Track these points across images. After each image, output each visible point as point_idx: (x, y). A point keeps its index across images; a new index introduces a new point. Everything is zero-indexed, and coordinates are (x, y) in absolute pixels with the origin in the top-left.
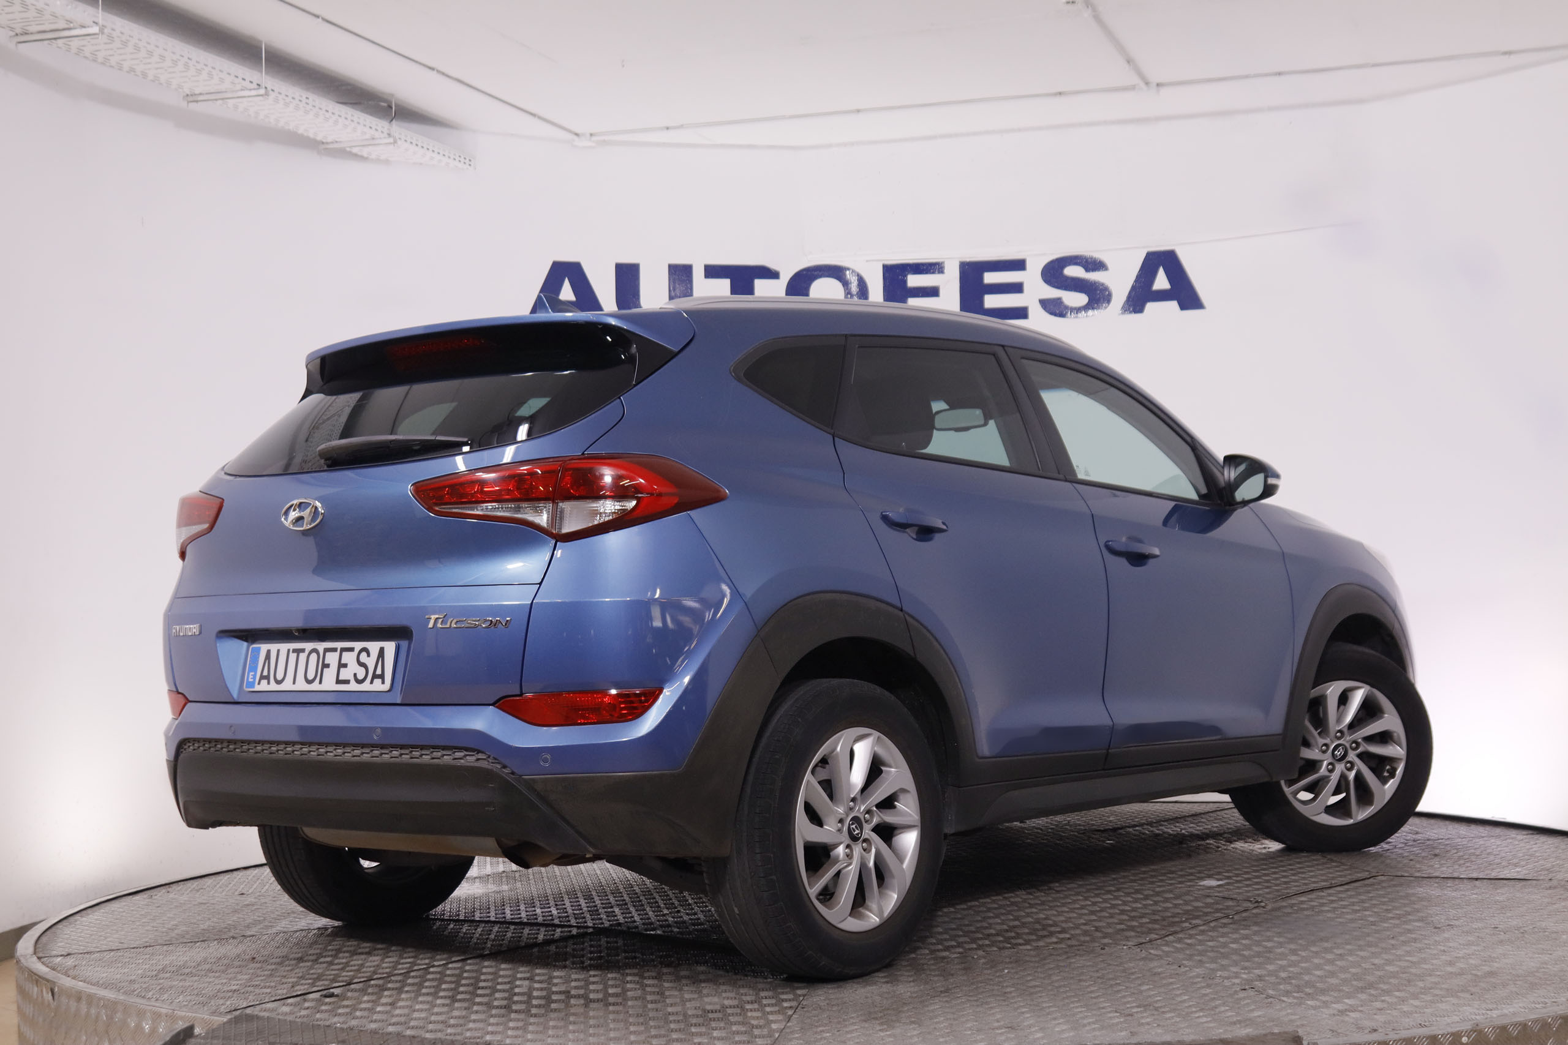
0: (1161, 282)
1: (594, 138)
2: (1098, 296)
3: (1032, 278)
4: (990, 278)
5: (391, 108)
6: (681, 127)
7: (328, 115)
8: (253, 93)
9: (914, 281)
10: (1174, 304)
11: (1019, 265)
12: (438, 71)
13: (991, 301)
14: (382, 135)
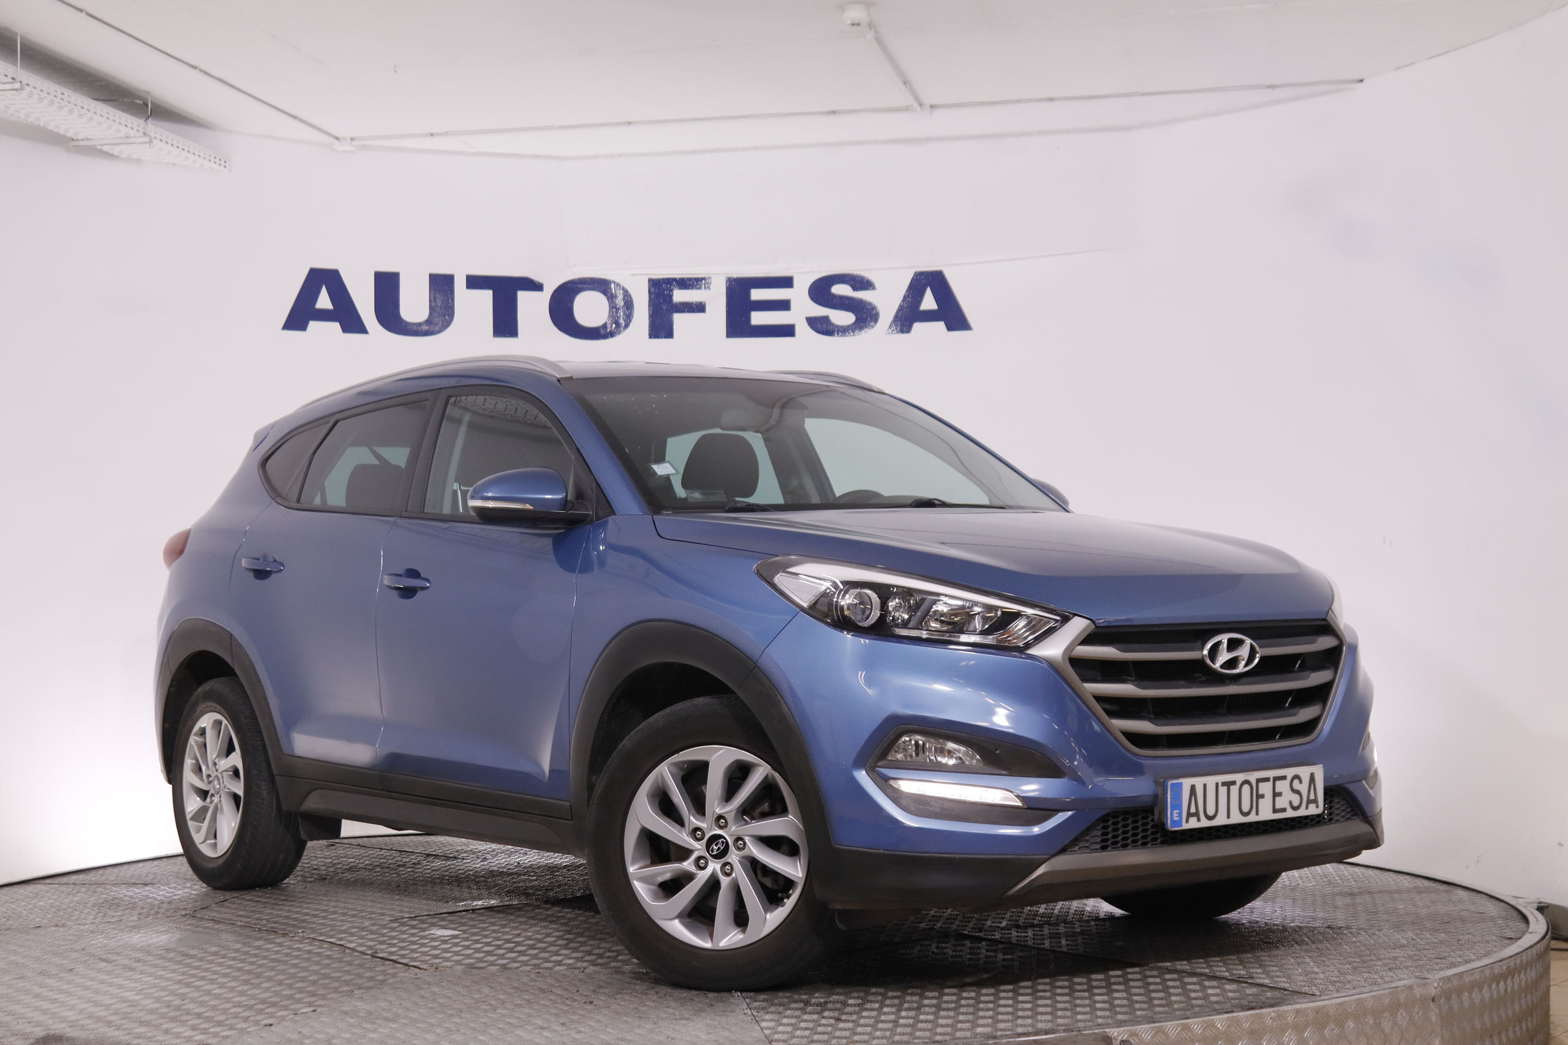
0: (929, 302)
1: (355, 143)
2: (865, 315)
3: (799, 297)
4: (757, 294)
5: (148, 106)
6: (446, 134)
7: (83, 112)
8: (8, 86)
9: (680, 296)
10: (941, 325)
11: (786, 282)
12: (201, 70)
13: (758, 318)
14: (138, 134)
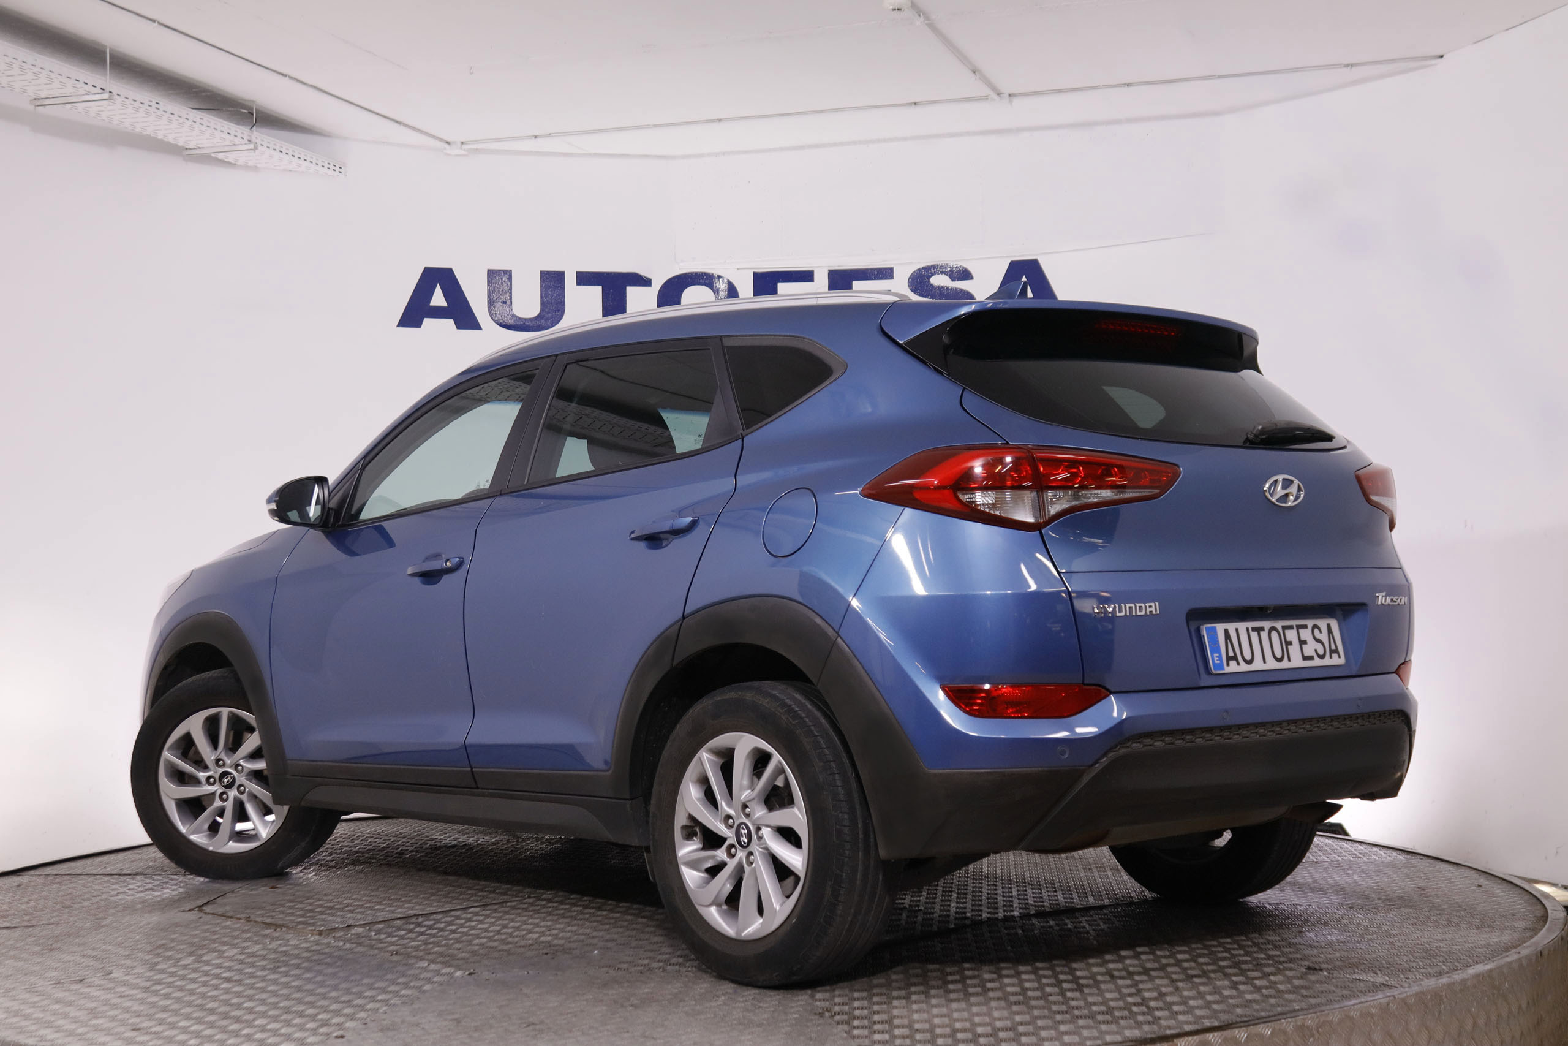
1: (465, 147)
5: (253, 114)
6: (549, 135)
7: (181, 120)
8: (97, 97)
9: (784, 288)
11: (887, 274)
14: (243, 142)
